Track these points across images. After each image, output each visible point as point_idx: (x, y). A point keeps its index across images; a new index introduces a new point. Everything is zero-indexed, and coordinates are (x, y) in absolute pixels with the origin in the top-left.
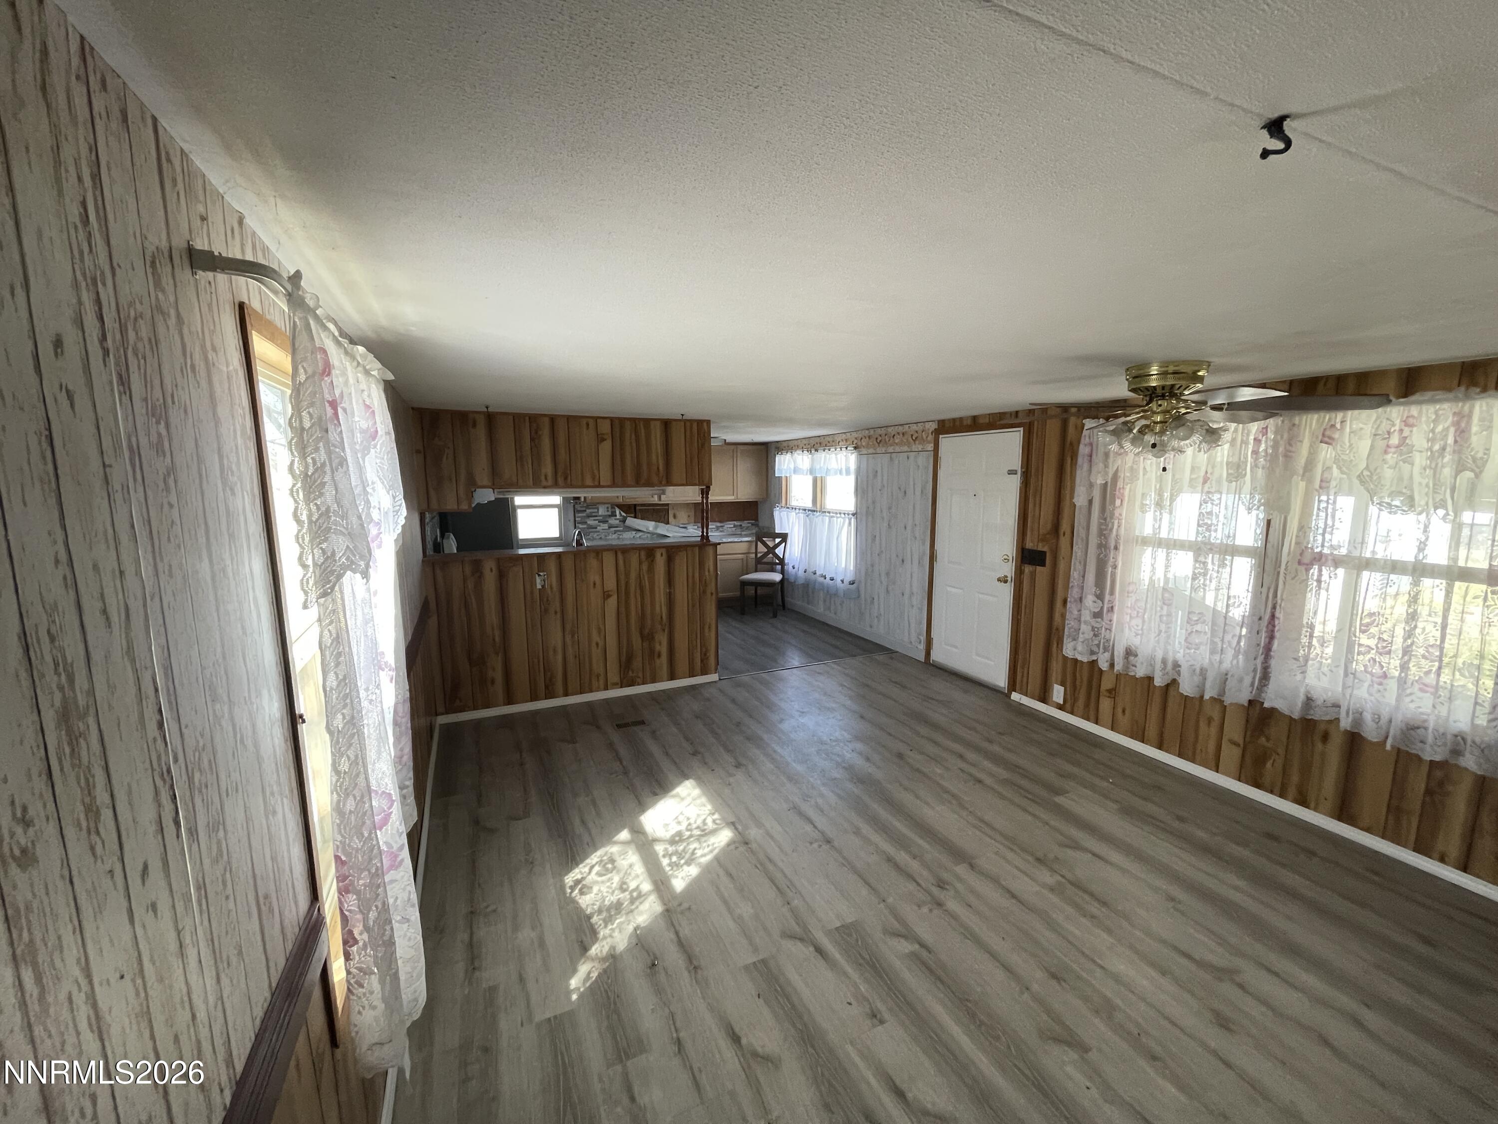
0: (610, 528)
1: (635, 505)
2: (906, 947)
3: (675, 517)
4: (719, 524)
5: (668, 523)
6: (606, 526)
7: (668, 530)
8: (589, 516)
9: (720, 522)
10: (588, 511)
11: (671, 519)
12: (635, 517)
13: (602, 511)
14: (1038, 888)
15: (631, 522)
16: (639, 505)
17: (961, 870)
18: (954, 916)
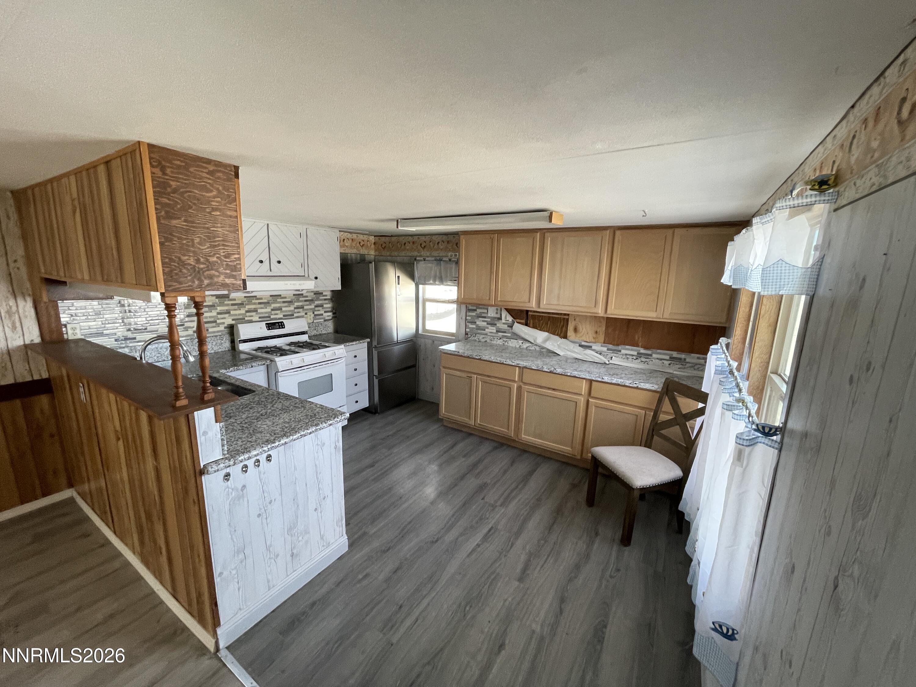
0: (498, 331)
1: (527, 311)
3: (576, 330)
4: (642, 351)
5: (565, 336)
6: (493, 329)
7: (559, 346)
8: (479, 316)
9: (646, 348)
10: (479, 311)
11: (570, 333)
12: (526, 324)
13: (492, 313)
15: (520, 329)
16: (531, 311)
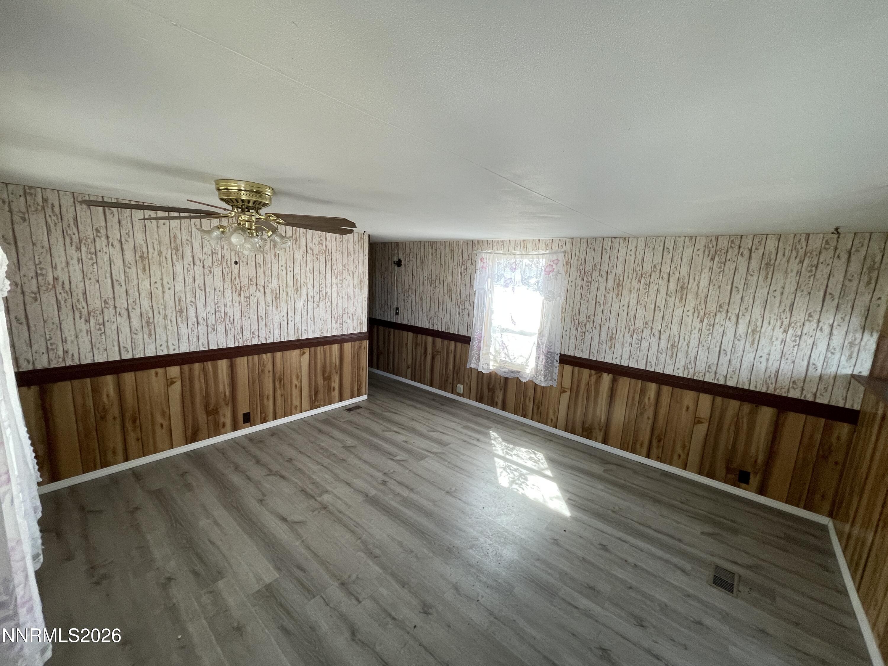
2: (398, 458)
14: (334, 491)
17: (373, 492)
18: (379, 471)
